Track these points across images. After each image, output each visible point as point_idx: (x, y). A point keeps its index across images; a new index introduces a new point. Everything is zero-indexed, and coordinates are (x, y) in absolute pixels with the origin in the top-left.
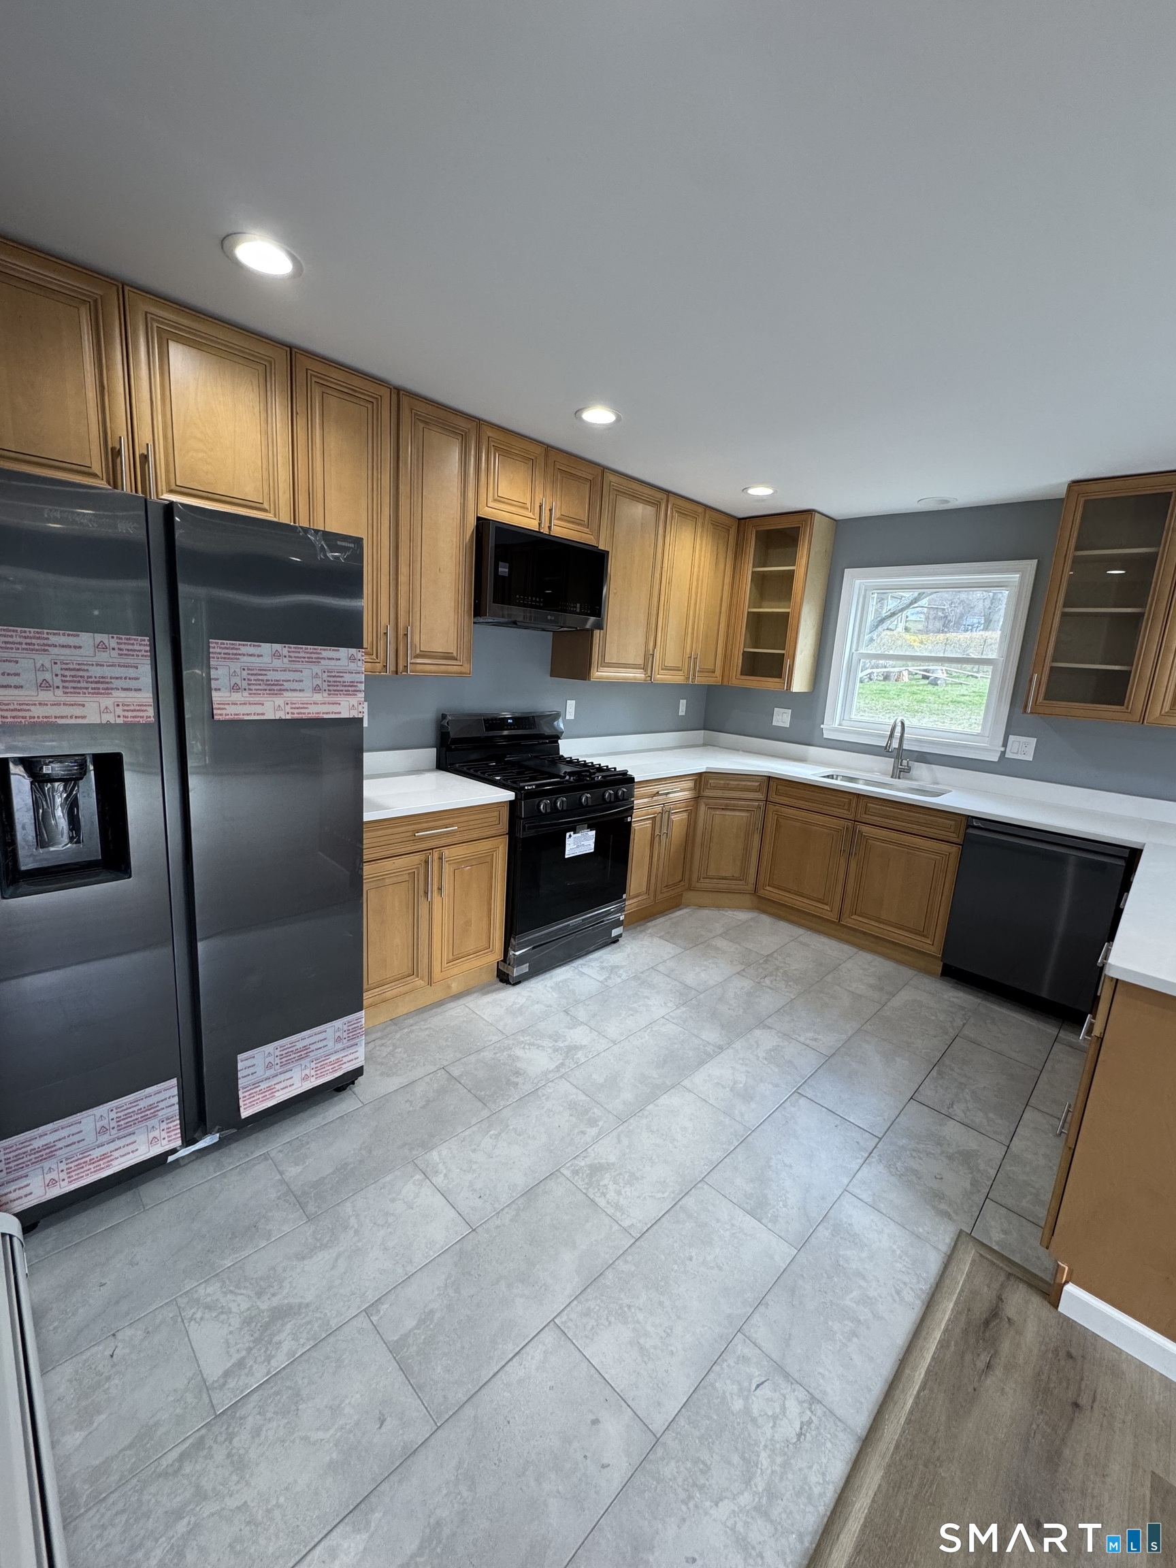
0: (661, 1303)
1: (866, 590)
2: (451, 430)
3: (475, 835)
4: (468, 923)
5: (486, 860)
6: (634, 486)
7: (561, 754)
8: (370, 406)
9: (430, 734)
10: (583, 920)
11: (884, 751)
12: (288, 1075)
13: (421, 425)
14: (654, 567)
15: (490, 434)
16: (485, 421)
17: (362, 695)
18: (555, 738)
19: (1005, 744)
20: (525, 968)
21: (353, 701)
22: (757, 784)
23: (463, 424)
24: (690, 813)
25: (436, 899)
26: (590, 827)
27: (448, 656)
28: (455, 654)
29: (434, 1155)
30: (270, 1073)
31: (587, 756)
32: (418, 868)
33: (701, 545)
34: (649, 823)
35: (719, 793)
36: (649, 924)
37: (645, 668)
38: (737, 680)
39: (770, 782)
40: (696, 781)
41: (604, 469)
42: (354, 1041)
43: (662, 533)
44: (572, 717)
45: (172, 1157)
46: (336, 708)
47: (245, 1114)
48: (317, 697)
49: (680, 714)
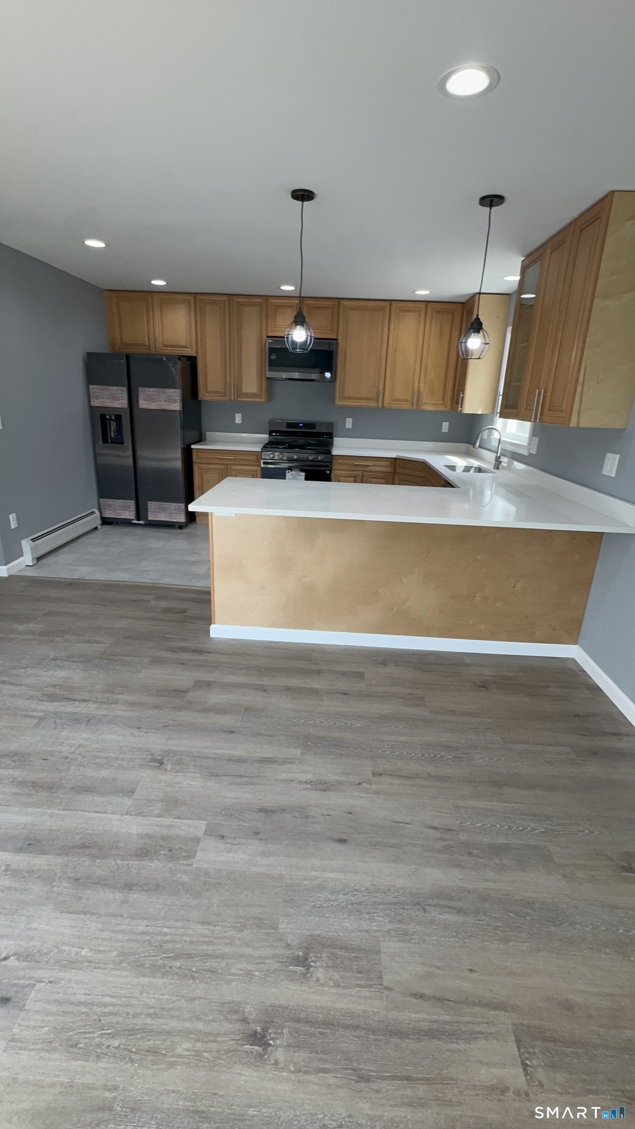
2: (254, 304)
3: (246, 463)
6: (362, 303)
8: (221, 305)
12: (161, 514)
13: (241, 306)
15: (272, 301)
23: (259, 300)
24: (386, 480)
26: (302, 470)
27: (255, 394)
28: (259, 394)
30: (156, 510)
35: (402, 471)
37: (376, 401)
40: (390, 462)
41: (338, 299)
42: (180, 513)
43: (386, 324)
44: (350, 427)
45: (133, 522)
46: (170, 407)
47: (149, 519)
48: (165, 403)
49: (443, 431)
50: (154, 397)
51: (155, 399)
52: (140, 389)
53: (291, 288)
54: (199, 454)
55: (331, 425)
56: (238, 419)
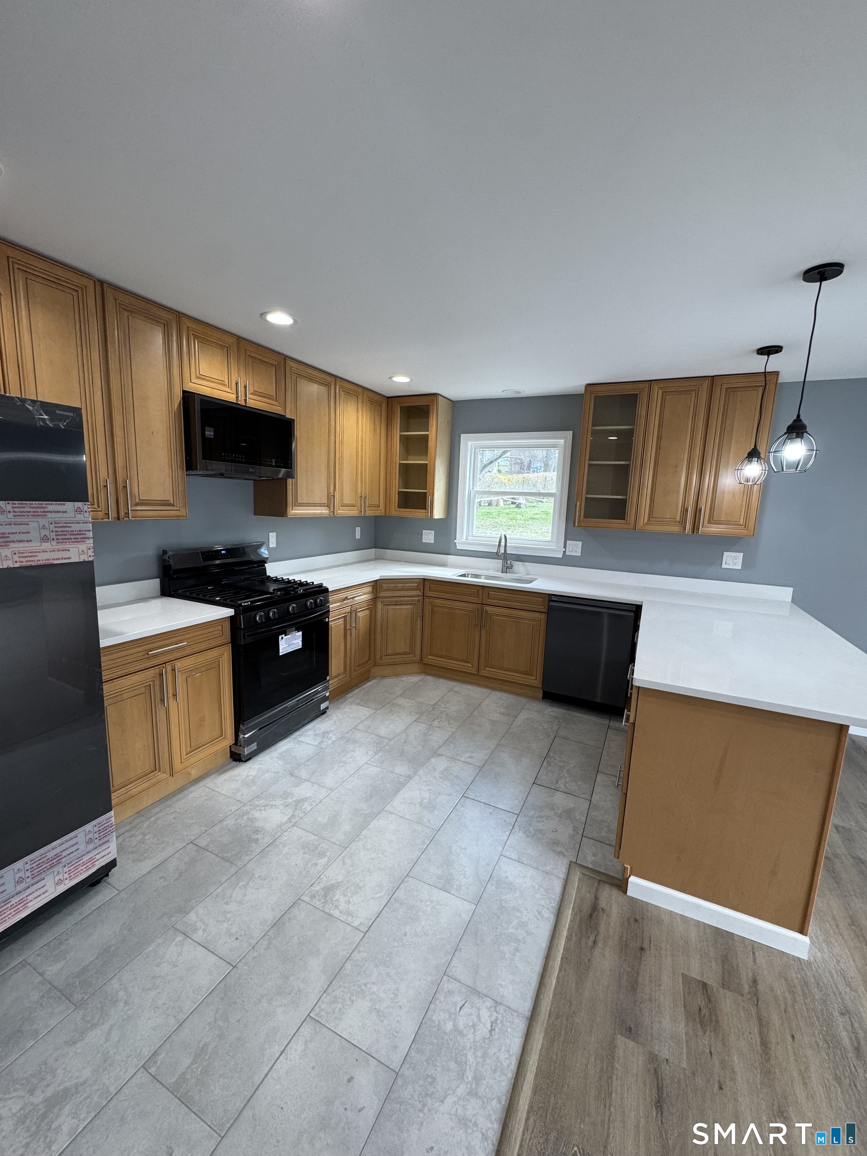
0: (388, 974)
1: (475, 448)
2: (154, 319)
3: (203, 646)
4: (202, 719)
5: (215, 666)
6: (310, 371)
7: (268, 575)
8: (75, 294)
9: (153, 567)
10: (297, 701)
11: (495, 556)
13: (126, 314)
14: (329, 431)
15: (189, 325)
16: (182, 314)
17: (91, 541)
18: (263, 562)
19: (565, 547)
20: (254, 746)
21: (82, 547)
22: (416, 585)
23: (164, 315)
24: (370, 609)
25: (172, 704)
26: (298, 630)
27: (165, 503)
28: (172, 501)
29: (192, 916)
30: (21, 887)
31: (289, 574)
32: (153, 681)
33: (362, 415)
34: (341, 621)
35: (389, 594)
36: (348, 696)
37: (328, 506)
38: (395, 511)
39: (425, 582)
40: (373, 587)
41: (286, 357)
43: (333, 407)
44: (276, 545)
46: (66, 555)
48: (47, 545)
49: (357, 537)
51: (3, 536)
53: (285, 322)
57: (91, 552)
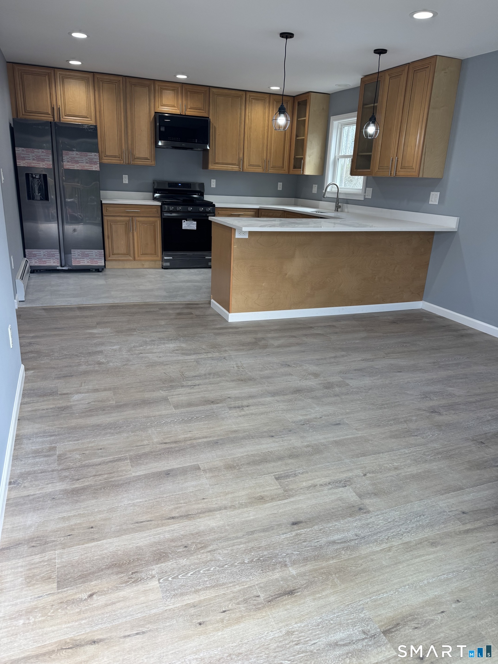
1: (341, 126)
2: (144, 86)
3: (148, 215)
5: (153, 224)
6: (226, 91)
7: (204, 199)
8: (116, 84)
9: (151, 188)
10: (193, 254)
12: (83, 259)
13: (133, 86)
15: (159, 84)
16: (156, 80)
17: (98, 165)
18: (202, 194)
19: (365, 192)
20: (168, 264)
23: (148, 83)
26: (194, 220)
28: (149, 158)
30: (79, 257)
32: (128, 222)
33: (269, 110)
37: (239, 165)
38: (291, 171)
39: (285, 213)
40: (256, 212)
41: (210, 87)
42: (100, 258)
43: (244, 108)
44: (215, 186)
45: (58, 268)
46: (92, 168)
47: (73, 265)
48: (87, 165)
49: (279, 189)
50: (76, 159)
51: (77, 161)
52: (64, 152)
53: (184, 77)
54: (107, 208)
55: (202, 185)
56: (126, 180)
57: (99, 168)
